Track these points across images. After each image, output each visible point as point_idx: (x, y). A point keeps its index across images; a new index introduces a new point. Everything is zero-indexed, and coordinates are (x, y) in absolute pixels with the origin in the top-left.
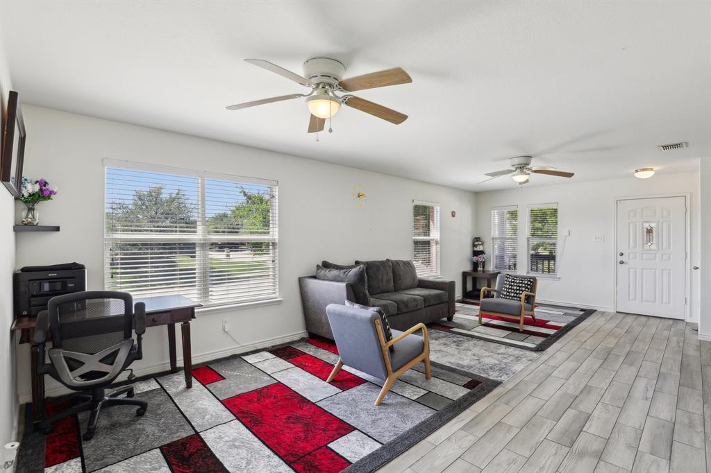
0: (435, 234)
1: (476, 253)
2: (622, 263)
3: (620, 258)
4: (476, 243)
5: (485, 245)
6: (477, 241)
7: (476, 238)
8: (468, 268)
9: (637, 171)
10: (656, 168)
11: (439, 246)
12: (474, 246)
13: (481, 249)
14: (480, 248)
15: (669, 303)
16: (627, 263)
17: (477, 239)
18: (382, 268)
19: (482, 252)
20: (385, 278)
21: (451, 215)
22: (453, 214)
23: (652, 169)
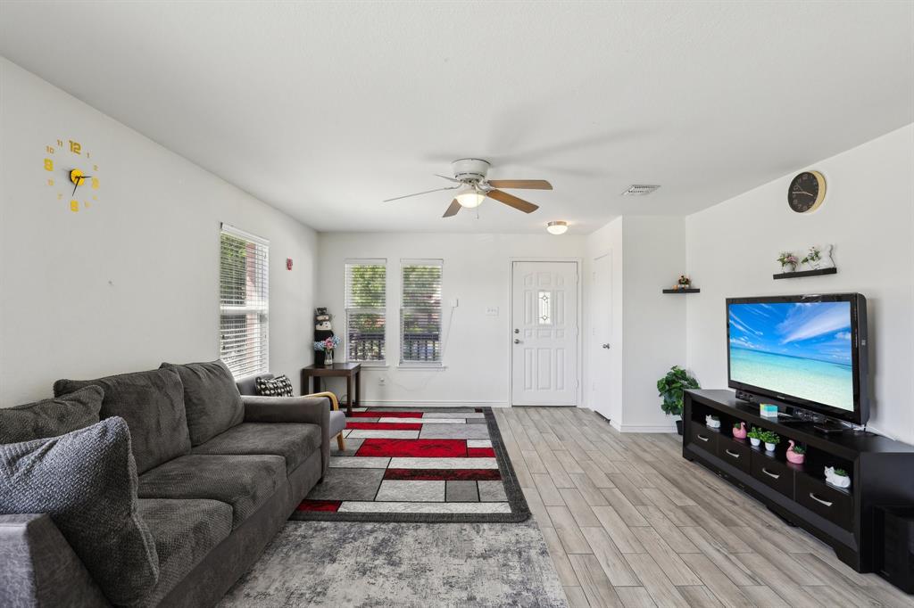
0: (254, 303)
1: (320, 336)
2: (517, 342)
3: (516, 336)
4: (320, 318)
5: (334, 320)
6: (323, 314)
7: (319, 309)
8: (307, 361)
9: (550, 224)
10: (569, 223)
11: (266, 325)
12: (317, 322)
13: (329, 329)
14: (326, 327)
15: (563, 388)
16: (522, 342)
17: (322, 311)
18: (155, 394)
19: (329, 334)
20: (165, 422)
21: (285, 264)
22: (289, 264)
23: (565, 224)
